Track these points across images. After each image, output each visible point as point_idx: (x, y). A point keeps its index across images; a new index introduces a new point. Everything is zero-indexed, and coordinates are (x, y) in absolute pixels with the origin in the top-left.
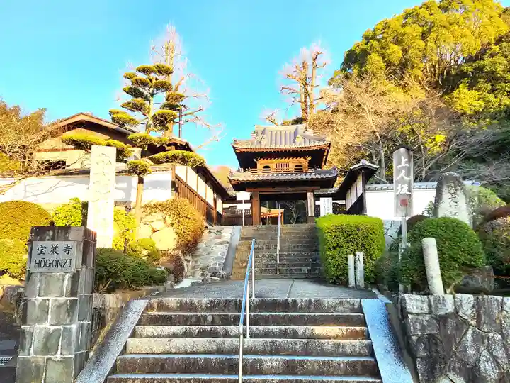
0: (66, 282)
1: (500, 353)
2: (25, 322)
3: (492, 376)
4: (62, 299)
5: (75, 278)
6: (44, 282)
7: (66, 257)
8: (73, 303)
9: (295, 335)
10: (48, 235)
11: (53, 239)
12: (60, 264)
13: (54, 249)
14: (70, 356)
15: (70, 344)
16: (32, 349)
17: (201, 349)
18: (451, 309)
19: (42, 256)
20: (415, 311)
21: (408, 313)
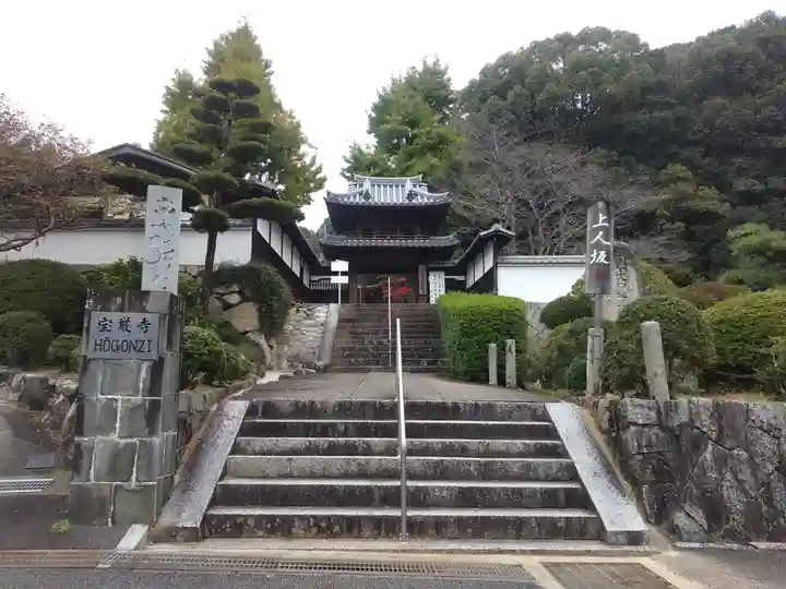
0: (143, 374)
1: (746, 475)
2: (80, 432)
3: (738, 507)
4: (139, 398)
5: (157, 368)
6: (109, 375)
7: (142, 336)
8: (155, 406)
9: (464, 451)
10: (115, 302)
11: (121, 309)
12: (135, 347)
13: (123, 324)
14: (151, 483)
15: (150, 465)
16: (92, 471)
17: (337, 472)
18: (685, 418)
19: (105, 334)
20: (641, 422)
21: (631, 423)
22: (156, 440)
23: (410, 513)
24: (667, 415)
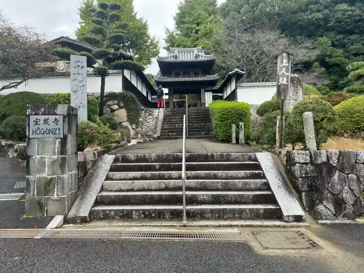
0: (57, 145)
1: (355, 187)
2: (28, 173)
3: (351, 202)
4: (55, 157)
5: (64, 141)
6: (41, 145)
7: (56, 127)
8: (64, 160)
10: (41, 110)
11: (43, 114)
12: (52, 132)
13: (46, 121)
14: (64, 196)
15: (63, 188)
16: (35, 191)
17: (154, 188)
18: (325, 159)
19: (38, 126)
20: (301, 162)
21: (296, 162)
22: (65, 176)
23: (188, 207)
24: (316, 158)
